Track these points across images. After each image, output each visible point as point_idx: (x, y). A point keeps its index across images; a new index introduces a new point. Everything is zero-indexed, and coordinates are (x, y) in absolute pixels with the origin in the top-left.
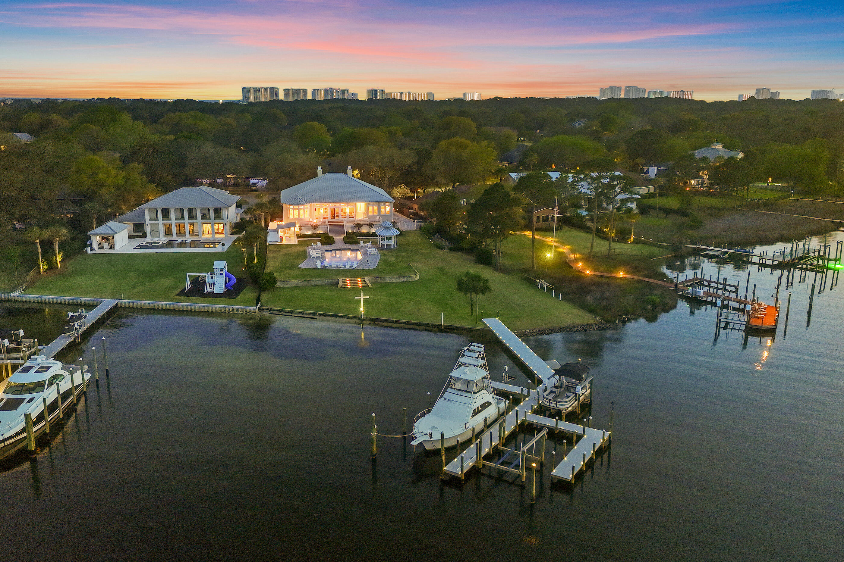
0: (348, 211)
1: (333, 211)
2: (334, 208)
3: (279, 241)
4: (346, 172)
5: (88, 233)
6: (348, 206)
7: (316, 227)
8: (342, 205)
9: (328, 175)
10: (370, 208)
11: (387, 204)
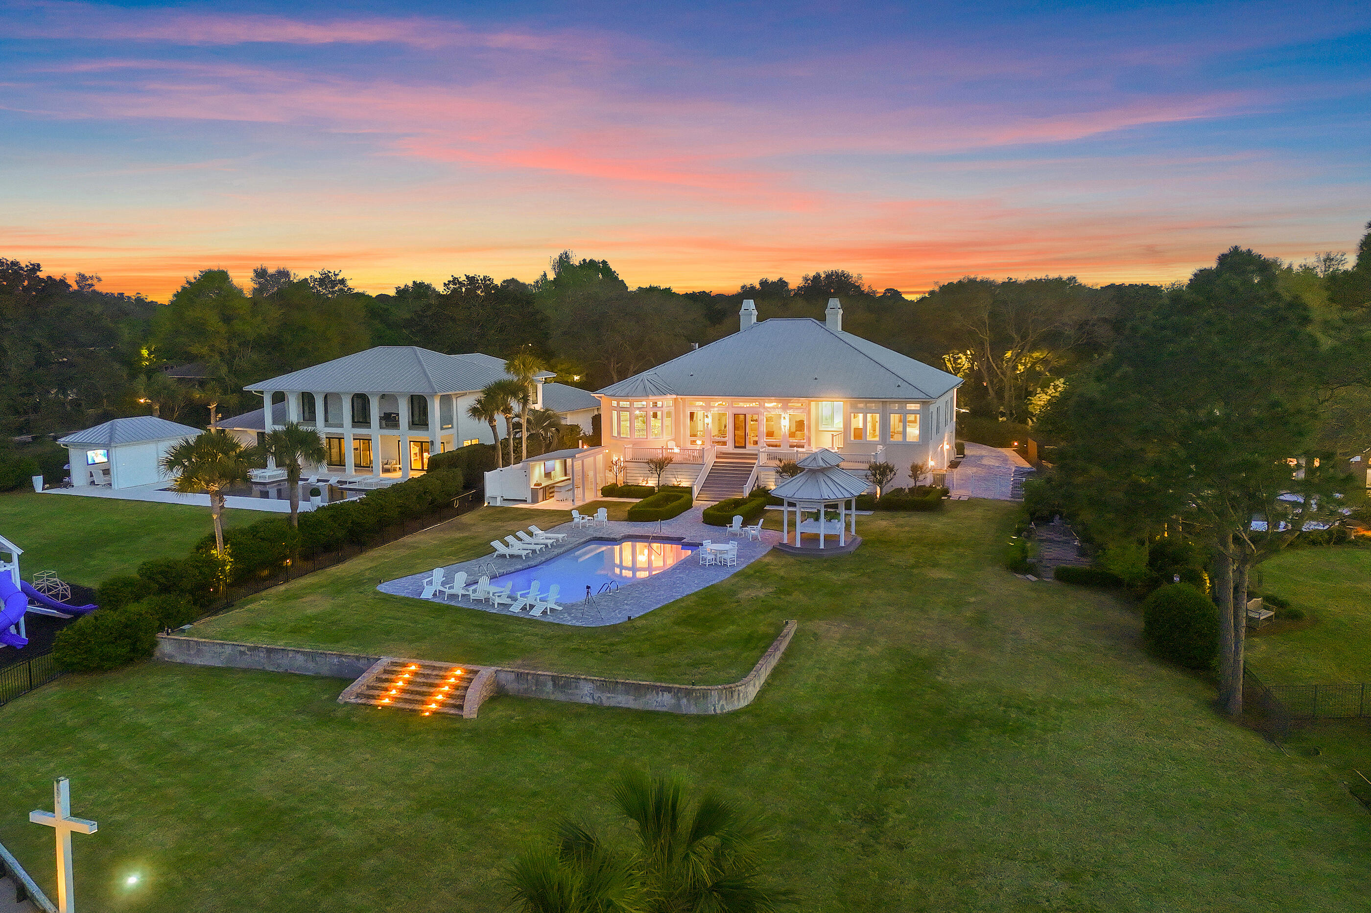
0: (785, 424)
1: (740, 422)
2: (745, 415)
3: (529, 500)
4: (822, 318)
5: (62, 441)
6: (785, 408)
7: (660, 465)
8: (767, 405)
9: (770, 323)
10: (858, 421)
11: (911, 407)
